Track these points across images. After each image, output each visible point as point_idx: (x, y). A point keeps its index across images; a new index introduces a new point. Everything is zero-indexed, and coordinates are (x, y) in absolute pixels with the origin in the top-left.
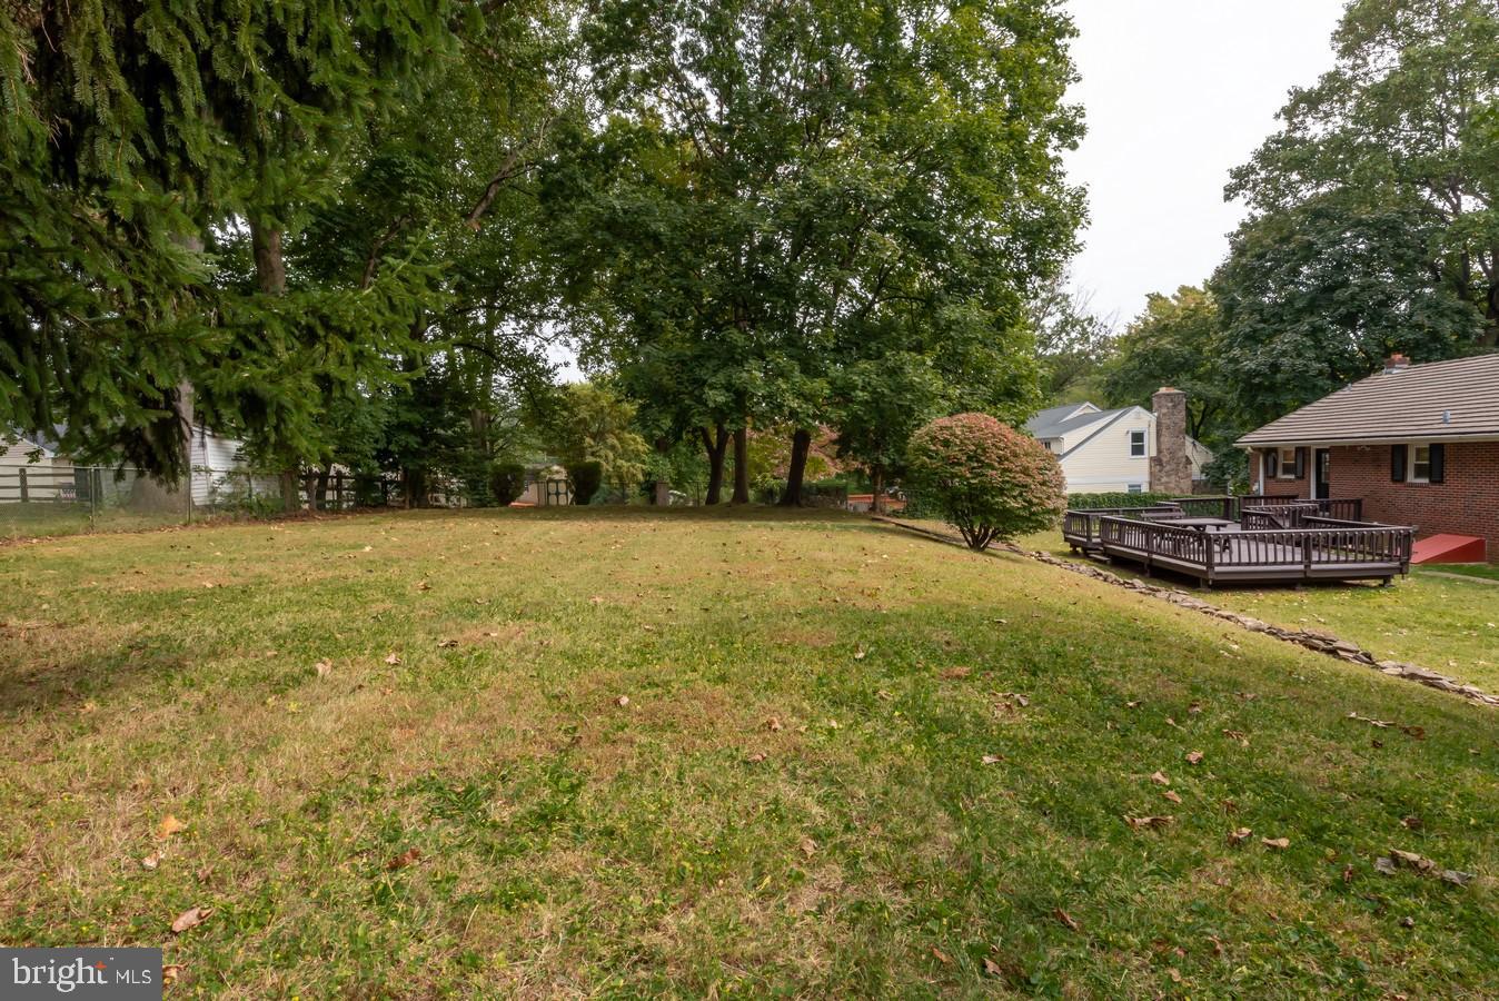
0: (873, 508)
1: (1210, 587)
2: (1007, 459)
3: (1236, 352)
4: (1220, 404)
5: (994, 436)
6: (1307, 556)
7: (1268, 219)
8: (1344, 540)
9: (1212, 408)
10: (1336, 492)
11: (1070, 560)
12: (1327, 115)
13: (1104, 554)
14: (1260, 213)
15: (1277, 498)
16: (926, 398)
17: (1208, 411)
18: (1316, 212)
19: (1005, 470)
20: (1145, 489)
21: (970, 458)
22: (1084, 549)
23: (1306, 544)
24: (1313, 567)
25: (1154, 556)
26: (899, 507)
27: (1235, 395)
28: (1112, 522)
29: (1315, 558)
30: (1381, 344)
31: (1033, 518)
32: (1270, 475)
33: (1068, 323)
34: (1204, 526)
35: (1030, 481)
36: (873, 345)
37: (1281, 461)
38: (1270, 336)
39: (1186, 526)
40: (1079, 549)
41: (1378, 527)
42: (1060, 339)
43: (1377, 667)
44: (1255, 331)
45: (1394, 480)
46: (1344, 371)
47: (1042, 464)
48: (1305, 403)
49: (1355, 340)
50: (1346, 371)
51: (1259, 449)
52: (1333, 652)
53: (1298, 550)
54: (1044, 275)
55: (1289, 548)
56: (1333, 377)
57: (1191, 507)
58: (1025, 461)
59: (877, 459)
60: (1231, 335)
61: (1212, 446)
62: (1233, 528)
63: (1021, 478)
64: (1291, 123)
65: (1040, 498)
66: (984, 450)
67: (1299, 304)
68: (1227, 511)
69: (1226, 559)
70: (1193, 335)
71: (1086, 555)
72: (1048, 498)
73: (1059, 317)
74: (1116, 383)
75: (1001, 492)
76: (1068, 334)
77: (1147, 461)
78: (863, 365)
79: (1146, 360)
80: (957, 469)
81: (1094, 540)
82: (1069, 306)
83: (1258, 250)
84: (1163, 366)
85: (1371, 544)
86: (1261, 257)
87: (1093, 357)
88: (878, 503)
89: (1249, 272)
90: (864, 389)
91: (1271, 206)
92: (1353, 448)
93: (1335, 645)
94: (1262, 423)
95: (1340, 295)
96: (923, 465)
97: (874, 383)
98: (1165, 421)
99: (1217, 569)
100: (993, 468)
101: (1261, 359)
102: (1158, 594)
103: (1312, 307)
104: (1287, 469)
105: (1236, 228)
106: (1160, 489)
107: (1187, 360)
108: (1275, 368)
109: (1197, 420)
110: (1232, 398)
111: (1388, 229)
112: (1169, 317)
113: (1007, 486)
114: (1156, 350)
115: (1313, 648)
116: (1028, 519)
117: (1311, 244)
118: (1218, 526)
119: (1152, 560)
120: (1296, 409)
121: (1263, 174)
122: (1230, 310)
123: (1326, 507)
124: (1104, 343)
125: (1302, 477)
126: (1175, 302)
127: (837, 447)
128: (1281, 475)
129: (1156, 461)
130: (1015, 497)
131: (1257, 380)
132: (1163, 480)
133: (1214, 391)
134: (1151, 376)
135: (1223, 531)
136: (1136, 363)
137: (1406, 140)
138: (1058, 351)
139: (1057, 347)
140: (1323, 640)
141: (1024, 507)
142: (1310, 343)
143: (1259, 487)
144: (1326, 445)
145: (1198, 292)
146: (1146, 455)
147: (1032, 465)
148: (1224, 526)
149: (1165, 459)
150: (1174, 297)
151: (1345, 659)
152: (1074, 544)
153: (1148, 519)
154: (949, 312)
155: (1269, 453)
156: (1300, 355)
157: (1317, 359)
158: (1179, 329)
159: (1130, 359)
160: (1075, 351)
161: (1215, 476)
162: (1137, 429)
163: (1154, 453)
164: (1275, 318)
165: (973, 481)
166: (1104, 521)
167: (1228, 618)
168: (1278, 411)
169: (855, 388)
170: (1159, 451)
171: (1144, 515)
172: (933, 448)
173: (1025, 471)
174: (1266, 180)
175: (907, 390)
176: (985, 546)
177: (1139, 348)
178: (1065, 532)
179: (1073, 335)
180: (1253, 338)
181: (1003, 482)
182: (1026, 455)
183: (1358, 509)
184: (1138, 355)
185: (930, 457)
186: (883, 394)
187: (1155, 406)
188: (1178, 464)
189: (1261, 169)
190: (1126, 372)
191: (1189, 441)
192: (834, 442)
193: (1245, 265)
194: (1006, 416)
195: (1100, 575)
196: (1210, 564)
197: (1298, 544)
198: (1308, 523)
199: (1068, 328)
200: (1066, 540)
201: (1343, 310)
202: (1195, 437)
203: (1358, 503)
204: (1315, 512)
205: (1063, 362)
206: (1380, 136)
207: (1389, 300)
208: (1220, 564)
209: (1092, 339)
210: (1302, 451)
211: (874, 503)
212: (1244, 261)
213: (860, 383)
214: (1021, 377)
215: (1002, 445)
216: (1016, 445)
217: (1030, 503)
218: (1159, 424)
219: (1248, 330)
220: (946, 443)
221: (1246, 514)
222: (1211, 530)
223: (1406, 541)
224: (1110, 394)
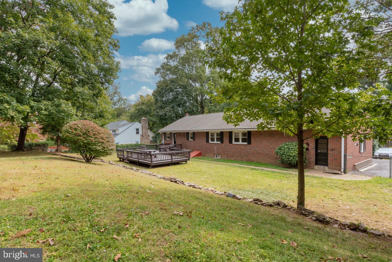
0: (57, 151)
1: (152, 167)
2: (96, 135)
3: (158, 110)
4: (155, 122)
5: (92, 127)
6: (172, 158)
7: (164, 81)
8: (178, 153)
9: (154, 123)
10: (177, 143)
11: (118, 163)
12: (174, 61)
13: (127, 160)
14: (162, 79)
15: (167, 144)
16: (69, 116)
17: (154, 124)
18: (172, 81)
19: (96, 138)
20: (140, 143)
21: (84, 134)
22: (122, 159)
23: (171, 155)
24: (173, 160)
25: (139, 160)
26: (67, 150)
27: (158, 120)
28: (129, 152)
29: (173, 158)
30: (184, 111)
31: (105, 152)
32: (165, 139)
33: (120, 100)
34: (151, 152)
35: (104, 141)
36: (50, 96)
37: (167, 136)
38: (164, 108)
39: (147, 152)
40: (121, 159)
41: (185, 150)
42: (118, 103)
43: (184, 184)
44: (162, 106)
45: (187, 140)
46: (178, 116)
47: (107, 136)
48: (171, 123)
49: (180, 110)
50: (179, 116)
51: (163, 133)
52: (176, 182)
53: (170, 156)
54: (108, 83)
55: (168, 156)
56: (177, 118)
57: (149, 147)
58: (102, 135)
59: (58, 135)
60: (157, 106)
61: (154, 132)
62: (157, 152)
63: (101, 140)
64: (167, 61)
65: (107, 146)
66: (88, 132)
67: (170, 101)
68: (157, 147)
69: (155, 160)
70: (150, 106)
71: (123, 161)
72: (110, 146)
73: (118, 98)
74: (132, 116)
75: (95, 145)
76: (120, 102)
77: (140, 136)
78: (45, 102)
79: (139, 111)
80: (79, 138)
81: (125, 157)
82: (120, 95)
83: (162, 88)
84: (143, 112)
85: (183, 154)
86: (162, 89)
87: (127, 109)
88: (59, 149)
89: (160, 92)
90: (45, 110)
91: (164, 78)
92: (180, 133)
93: (176, 180)
94: (164, 127)
95: (177, 100)
96: (67, 136)
97: (50, 109)
98: (143, 126)
99: (153, 162)
100: (92, 137)
101: (163, 112)
102: (139, 171)
103: (172, 101)
104: (168, 138)
105: (157, 82)
106: (143, 143)
107: (148, 112)
108: (166, 115)
109: (151, 126)
110: (158, 121)
111: (184, 87)
112: (144, 101)
113: (97, 143)
114: (141, 109)
115: (172, 181)
116: (104, 152)
117: (171, 88)
118: (154, 151)
119: (139, 161)
120: (170, 124)
121: (162, 71)
122: (156, 100)
123: (175, 146)
124: (130, 106)
125: (171, 139)
126: (146, 98)
127: (42, 130)
128: (167, 139)
129: (142, 136)
130: (99, 146)
131: (162, 117)
132: (144, 140)
133: (154, 119)
134: (140, 115)
135: (155, 153)
136: (137, 111)
137: (187, 70)
138: (118, 107)
139: (118, 105)
140: (174, 179)
141: (102, 149)
142: (172, 110)
143: (163, 142)
144: (175, 132)
145: (150, 96)
146: (139, 134)
147: (105, 136)
148: (155, 151)
149: (144, 135)
150: (146, 97)
151: (178, 183)
152: (120, 159)
153: (138, 151)
154: (78, 89)
155: (165, 134)
156: (170, 112)
157: (173, 113)
158: (147, 104)
159: (136, 110)
160: (122, 107)
161: (155, 139)
162: (137, 128)
163: (141, 134)
164: (166, 103)
165: (85, 141)
166: (128, 152)
167: (154, 176)
168: (167, 124)
169: (42, 110)
170: (143, 133)
171: (137, 149)
172: (70, 130)
173: (102, 138)
174: (163, 72)
175: (62, 112)
176: (91, 161)
177: (138, 107)
178: (117, 155)
179: (122, 103)
180: (161, 108)
181: (96, 141)
182: (103, 133)
183: (181, 146)
184: (137, 109)
185: (70, 134)
186: (53, 113)
187: (141, 122)
188: (147, 136)
189: (162, 69)
190: (135, 113)
191: (149, 131)
192: (41, 129)
193: (159, 91)
194: (98, 122)
195: (125, 167)
196: (152, 161)
197: (170, 155)
198: (172, 150)
199: (120, 101)
200: (118, 157)
201: (177, 103)
202: (151, 130)
203: (181, 145)
204: (173, 147)
205: (119, 109)
206: (183, 68)
207: (185, 102)
208: (154, 161)
209: (126, 104)
210: (171, 133)
211: (57, 149)
212: (159, 89)
213: (44, 108)
214: (104, 111)
215: (95, 130)
216: (99, 130)
217: (104, 148)
218: (142, 127)
219: (160, 105)
220: (76, 129)
221: (160, 148)
222: (152, 153)
223: (189, 152)
224: (131, 119)
